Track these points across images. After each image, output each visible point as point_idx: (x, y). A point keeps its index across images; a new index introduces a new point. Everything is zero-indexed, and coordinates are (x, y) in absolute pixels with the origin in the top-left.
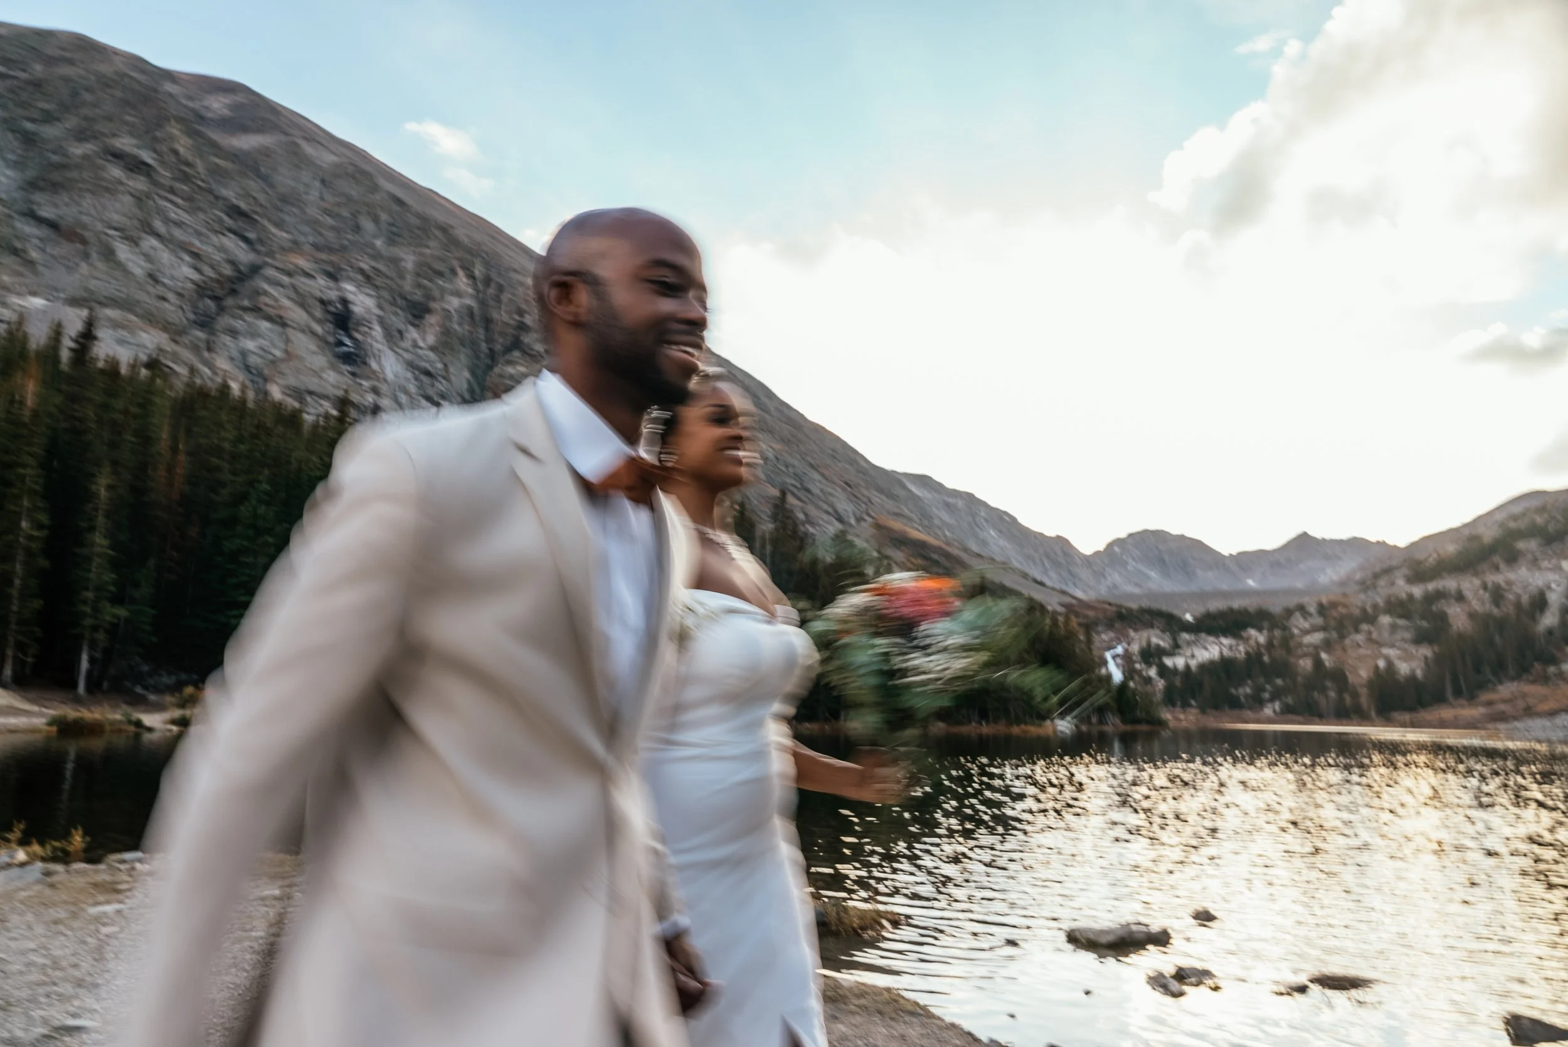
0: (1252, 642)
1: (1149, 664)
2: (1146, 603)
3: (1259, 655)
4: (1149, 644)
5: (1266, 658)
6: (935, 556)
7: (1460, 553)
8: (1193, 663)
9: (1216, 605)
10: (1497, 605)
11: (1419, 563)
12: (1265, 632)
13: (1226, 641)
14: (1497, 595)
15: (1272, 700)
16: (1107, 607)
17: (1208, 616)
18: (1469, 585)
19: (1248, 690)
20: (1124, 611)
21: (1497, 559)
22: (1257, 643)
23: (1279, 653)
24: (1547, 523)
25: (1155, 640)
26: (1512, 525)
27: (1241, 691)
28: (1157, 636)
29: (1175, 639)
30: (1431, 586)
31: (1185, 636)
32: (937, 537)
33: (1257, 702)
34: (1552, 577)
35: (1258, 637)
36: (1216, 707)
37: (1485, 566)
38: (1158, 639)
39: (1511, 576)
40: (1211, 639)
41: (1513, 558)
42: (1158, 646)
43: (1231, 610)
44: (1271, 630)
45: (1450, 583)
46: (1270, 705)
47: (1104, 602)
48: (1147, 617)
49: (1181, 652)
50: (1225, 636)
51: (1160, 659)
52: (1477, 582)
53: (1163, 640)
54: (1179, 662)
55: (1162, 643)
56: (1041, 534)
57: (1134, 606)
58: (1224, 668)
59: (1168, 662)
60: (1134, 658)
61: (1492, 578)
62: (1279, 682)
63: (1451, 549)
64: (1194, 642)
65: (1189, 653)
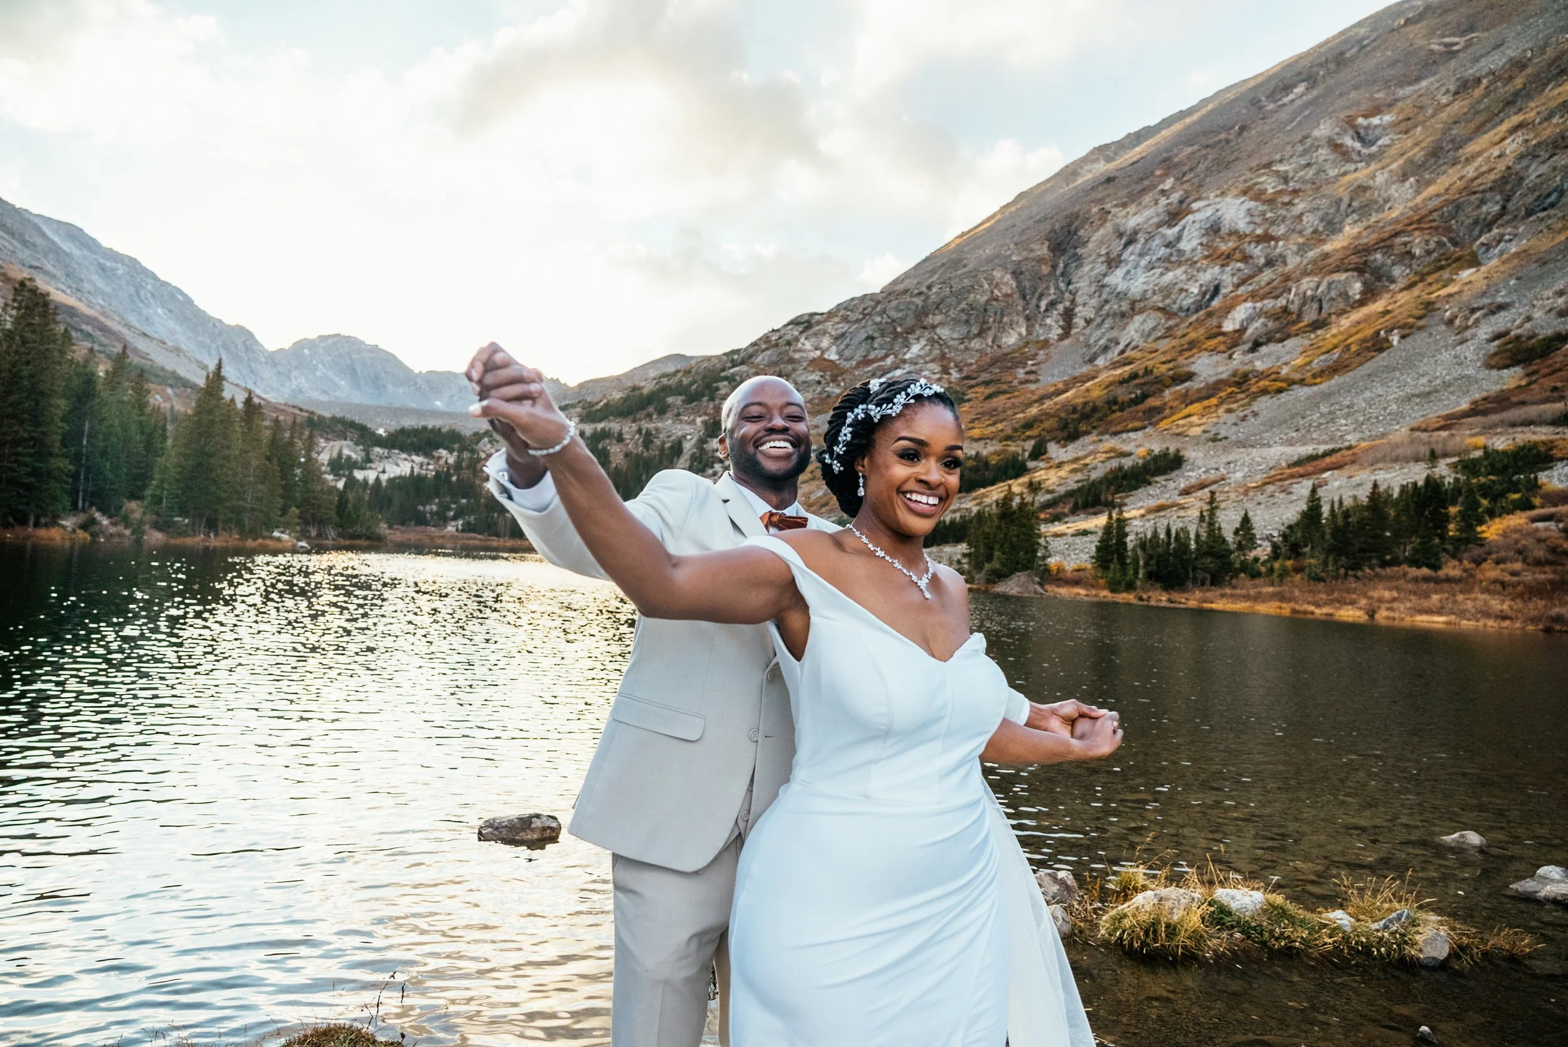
0: (442, 462)
1: (338, 476)
2: (339, 414)
3: (448, 475)
4: (340, 454)
5: (454, 478)
6: (88, 328)
7: (625, 400)
8: (384, 478)
9: (409, 423)
10: (648, 449)
11: (591, 405)
12: (455, 453)
13: (418, 459)
14: (648, 439)
15: (455, 518)
16: (298, 412)
17: (402, 431)
18: (628, 428)
19: (434, 508)
20: (316, 418)
21: (651, 409)
22: (446, 462)
23: (466, 474)
24: (691, 384)
25: (346, 452)
26: (665, 381)
27: (428, 508)
28: (348, 446)
29: (368, 455)
30: (600, 426)
31: (377, 450)
32: (90, 305)
33: (442, 519)
34: (688, 429)
35: (448, 457)
36: (403, 523)
37: (642, 414)
38: (350, 450)
39: (660, 425)
40: (404, 456)
41: (662, 411)
42: (349, 458)
43: (425, 428)
44: (461, 451)
45: (614, 425)
46: (453, 523)
47: (294, 407)
48: (340, 427)
49: (372, 465)
50: (418, 455)
51: (351, 473)
52: (635, 427)
53: (356, 453)
54: (371, 476)
55: (354, 456)
56: (220, 321)
57: (327, 414)
58: (413, 485)
59: (359, 475)
60: (323, 468)
61: (646, 425)
62: (464, 501)
63: (617, 395)
64: (387, 458)
65: (380, 469)
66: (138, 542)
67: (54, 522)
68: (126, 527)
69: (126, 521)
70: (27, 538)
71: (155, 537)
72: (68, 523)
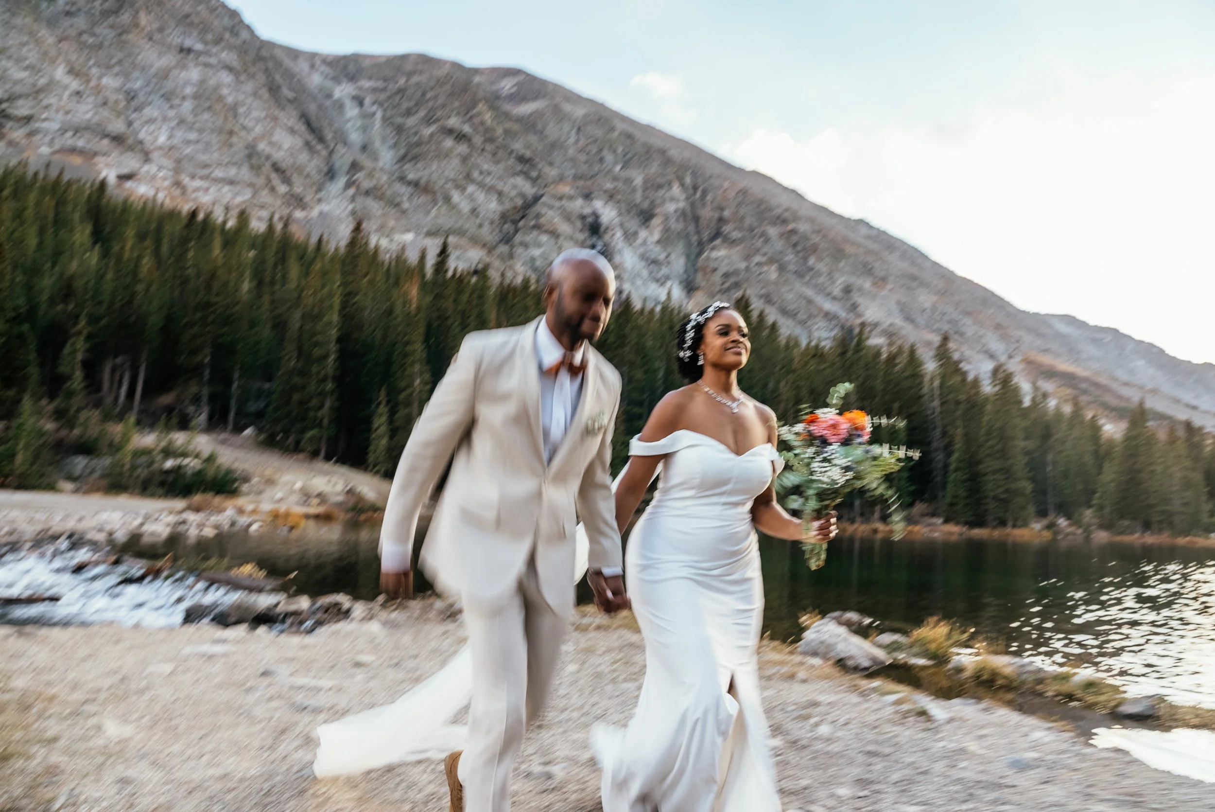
32: (1084, 369)
66: (1087, 538)
67: (1025, 524)
68: (1080, 527)
69: (1078, 523)
70: (1008, 535)
71: (1101, 537)
72: (1037, 526)
